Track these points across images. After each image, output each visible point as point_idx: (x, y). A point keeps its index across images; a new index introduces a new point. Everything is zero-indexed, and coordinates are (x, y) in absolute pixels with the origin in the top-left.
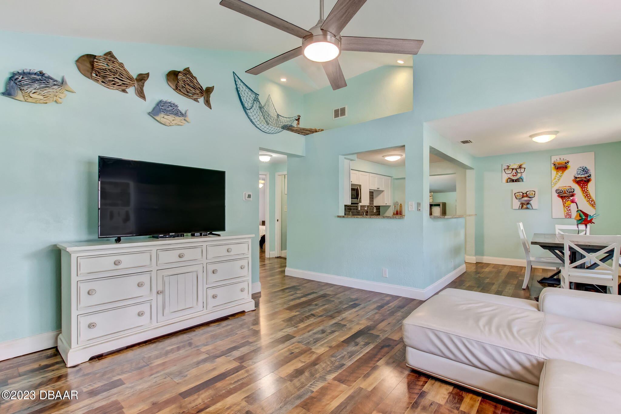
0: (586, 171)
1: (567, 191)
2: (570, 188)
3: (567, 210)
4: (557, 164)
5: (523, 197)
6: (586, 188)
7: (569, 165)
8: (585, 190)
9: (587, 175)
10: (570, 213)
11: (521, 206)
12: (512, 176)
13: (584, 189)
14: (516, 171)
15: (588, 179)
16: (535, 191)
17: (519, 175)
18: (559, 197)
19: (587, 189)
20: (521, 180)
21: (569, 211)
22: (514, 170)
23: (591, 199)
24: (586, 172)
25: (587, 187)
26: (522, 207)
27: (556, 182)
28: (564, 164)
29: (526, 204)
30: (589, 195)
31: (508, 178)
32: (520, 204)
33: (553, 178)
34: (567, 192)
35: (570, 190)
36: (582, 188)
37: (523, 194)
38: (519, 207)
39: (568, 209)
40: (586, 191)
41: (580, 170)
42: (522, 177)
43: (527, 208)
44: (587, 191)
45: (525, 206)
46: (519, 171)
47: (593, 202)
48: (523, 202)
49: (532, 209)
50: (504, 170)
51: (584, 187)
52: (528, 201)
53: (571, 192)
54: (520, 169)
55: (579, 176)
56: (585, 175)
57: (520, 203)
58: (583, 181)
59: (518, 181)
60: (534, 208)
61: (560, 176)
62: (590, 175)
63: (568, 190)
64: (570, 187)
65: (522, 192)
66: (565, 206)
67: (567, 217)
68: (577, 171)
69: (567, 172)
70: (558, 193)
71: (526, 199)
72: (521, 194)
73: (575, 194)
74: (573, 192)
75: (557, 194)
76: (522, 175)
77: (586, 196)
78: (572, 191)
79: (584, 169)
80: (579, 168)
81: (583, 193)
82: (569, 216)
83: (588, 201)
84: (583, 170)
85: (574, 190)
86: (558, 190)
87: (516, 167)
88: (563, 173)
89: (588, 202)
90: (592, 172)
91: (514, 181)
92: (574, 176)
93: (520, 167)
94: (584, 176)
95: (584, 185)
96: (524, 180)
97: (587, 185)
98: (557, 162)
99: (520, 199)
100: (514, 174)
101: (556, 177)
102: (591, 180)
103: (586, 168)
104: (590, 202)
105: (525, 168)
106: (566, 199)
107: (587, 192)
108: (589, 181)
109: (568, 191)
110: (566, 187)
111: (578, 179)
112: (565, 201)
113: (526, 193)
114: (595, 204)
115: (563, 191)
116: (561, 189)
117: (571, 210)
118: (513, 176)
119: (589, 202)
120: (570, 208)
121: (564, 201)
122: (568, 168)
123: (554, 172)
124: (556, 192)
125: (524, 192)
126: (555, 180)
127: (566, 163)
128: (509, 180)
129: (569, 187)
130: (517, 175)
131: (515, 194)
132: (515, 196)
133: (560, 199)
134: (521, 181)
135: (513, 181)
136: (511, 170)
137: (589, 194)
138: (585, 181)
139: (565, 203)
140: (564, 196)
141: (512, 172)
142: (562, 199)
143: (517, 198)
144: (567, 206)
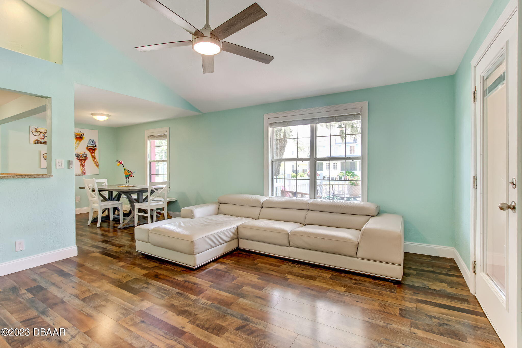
3: (83, 169)
4: (76, 135)
6: (93, 154)
7: (84, 136)
9: (94, 145)
10: (85, 171)
12: (40, 139)
14: (43, 135)
17: (46, 139)
22: (41, 133)
24: (94, 143)
27: (76, 148)
31: (36, 139)
34: (82, 156)
36: (91, 154)
39: (83, 168)
40: (94, 156)
44: (95, 156)
46: (46, 135)
47: (97, 164)
50: (32, 131)
53: (85, 156)
55: (90, 145)
59: (46, 144)
61: (78, 144)
62: (96, 145)
63: (83, 154)
64: (85, 152)
68: (89, 142)
69: (82, 141)
70: (77, 156)
73: (87, 158)
74: (86, 156)
75: (76, 157)
79: (93, 141)
80: (90, 140)
81: (92, 157)
82: (84, 173)
83: (95, 163)
85: (87, 155)
86: (77, 154)
87: (43, 131)
88: (80, 142)
90: (97, 144)
91: (42, 143)
92: (87, 145)
94: (92, 146)
95: (92, 152)
97: (94, 152)
98: (77, 133)
101: (76, 144)
102: (96, 149)
103: (93, 140)
104: (96, 164)
110: (82, 152)
111: (89, 148)
114: (99, 165)
115: (80, 155)
116: (79, 153)
118: (41, 138)
120: (84, 168)
121: (81, 162)
122: (83, 138)
123: (74, 140)
127: (82, 135)
128: (36, 142)
130: (44, 138)
131: (43, 154)
132: (43, 156)
133: (78, 161)
135: (41, 143)
136: (39, 133)
137: (95, 158)
138: (93, 149)
139: (82, 164)
140: (81, 159)
141: (40, 135)
142: (80, 161)
143: (45, 159)
144: (82, 166)
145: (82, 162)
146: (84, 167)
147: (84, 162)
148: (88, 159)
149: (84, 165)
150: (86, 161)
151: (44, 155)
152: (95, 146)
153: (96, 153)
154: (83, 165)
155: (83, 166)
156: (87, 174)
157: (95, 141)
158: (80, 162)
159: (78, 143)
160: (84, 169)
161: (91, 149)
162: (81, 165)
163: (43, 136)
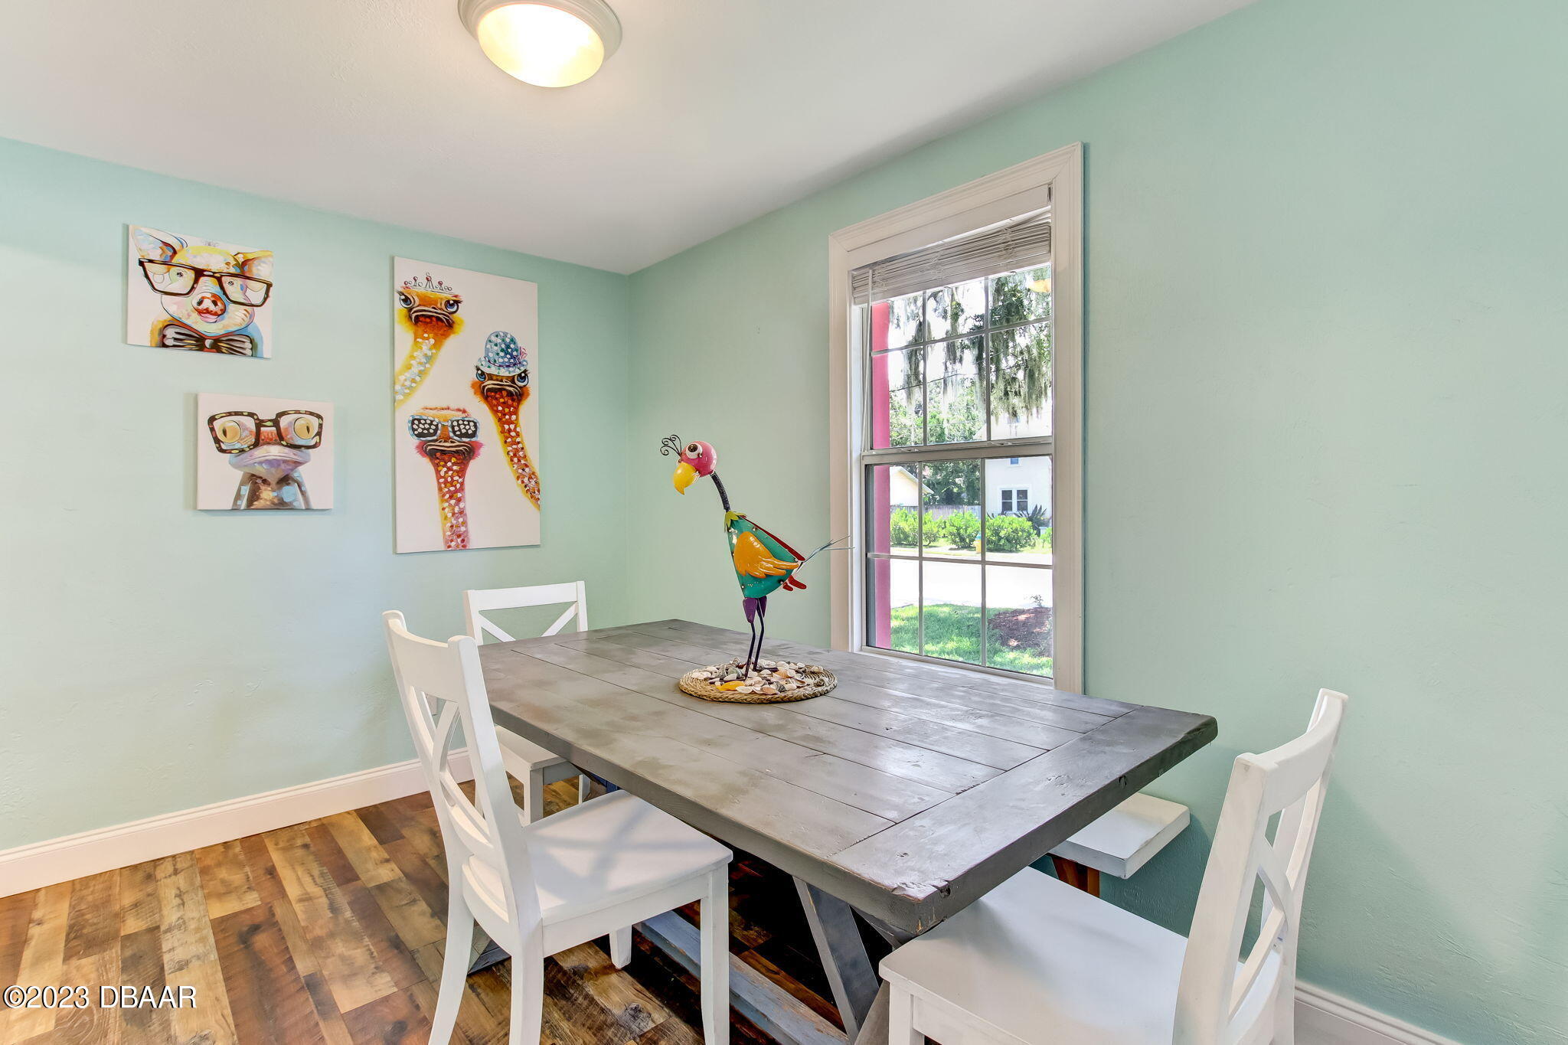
0: (515, 353)
1: (453, 427)
2: (464, 415)
3: (454, 514)
4: (417, 303)
5: (256, 444)
6: (512, 423)
7: (461, 314)
8: (510, 431)
9: (518, 372)
10: (463, 529)
11: (246, 491)
12: (195, 314)
13: (507, 427)
14: (217, 290)
15: (520, 387)
16: (319, 417)
17: (235, 317)
18: (423, 456)
19: (518, 429)
20: (248, 345)
21: (461, 520)
22: (202, 279)
23: (527, 470)
24: (513, 357)
25: (517, 419)
26: (254, 496)
27: (413, 381)
28: (443, 307)
29: (273, 480)
30: (521, 453)
31: (167, 317)
32: (242, 483)
33: (399, 365)
34: (451, 435)
35: (462, 427)
36: (500, 420)
37: (260, 424)
38: (238, 496)
39: (457, 509)
40: (513, 434)
41: (496, 345)
42: (251, 331)
43: (281, 505)
44: (518, 435)
45: (267, 494)
46: (234, 290)
47: (533, 483)
48: (261, 470)
49: (308, 509)
50: (141, 264)
51: (507, 417)
52: (283, 466)
53: (466, 435)
54: (238, 282)
55: (493, 370)
56: (511, 369)
57: (238, 475)
58: (504, 393)
59: (232, 351)
60: (314, 505)
61: (426, 356)
62: (525, 371)
63: (455, 423)
64: (464, 411)
65: (251, 415)
66: (444, 496)
67: (453, 544)
68: (487, 351)
69: (452, 342)
70: (419, 435)
71: (275, 451)
72: (250, 423)
73: (480, 445)
74: (474, 434)
75: (416, 441)
76: (252, 316)
77: (515, 455)
78: (470, 432)
79: (508, 347)
80: (493, 338)
81: (506, 442)
82: (459, 540)
83: (518, 478)
84: (503, 346)
85: (475, 426)
86: (419, 420)
87: (217, 264)
88: (437, 345)
89: (520, 481)
91: (208, 343)
92: (478, 369)
93: (243, 270)
94: (507, 374)
95: (507, 410)
96: (266, 348)
97: (516, 413)
98: (421, 290)
99: (242, 451)
100: (208, 304)
101: (412, 357)
102: (528, 395)
103: (513, 340)
104: (526, 480)
105: (269, 285)
106: (449, 464)
107: (518, 440)
108: (519, 396)
109: (456, 428)
110: (449, 409)
111: (489, 384)
112: (446, 472)
113: (276, 423)
114: (539, 491)
115: (437, 426)
116: (430, 415)
117: (468, 511)
118: (200, 312)
119: (523, 482)
120: (462, 505)
121: (442, 474)
122: (456, 327)
123: (405, 333)
124: (414, 430)
125: (267, 414)
126: (408, 375)
127: (448, 304)
128: (171, 333)
129: (459, 410)
130: (224, 311)
131: (212, 420)
132: (212, 430)
133: (426, 464)
134: (248, 352)
135: (199, 342)
136: (191, 275)
137: (523, 448)
138: (510, 394)
139: (446, 482)
140: (443, 452)
141: (193, 288)
142: (436, 466)
143: (224, 447)
144: (451, 497)
145: (449, 469)
146: (459, 500)
147: (462, 473)
148: (482, 451)
149: (462, 489)
150: (473, 466)
151: (217, 424)
152: (520, 375)
153: (528, 411)
154: (456, 491)
155: (452, 492)
156: (474, 542)
157: (520, 344)
158: (438, 472)
159: (429, 353)
160: (462, 512)
161: (500, 390)
162: (440, 489)
163: (214, 295)
